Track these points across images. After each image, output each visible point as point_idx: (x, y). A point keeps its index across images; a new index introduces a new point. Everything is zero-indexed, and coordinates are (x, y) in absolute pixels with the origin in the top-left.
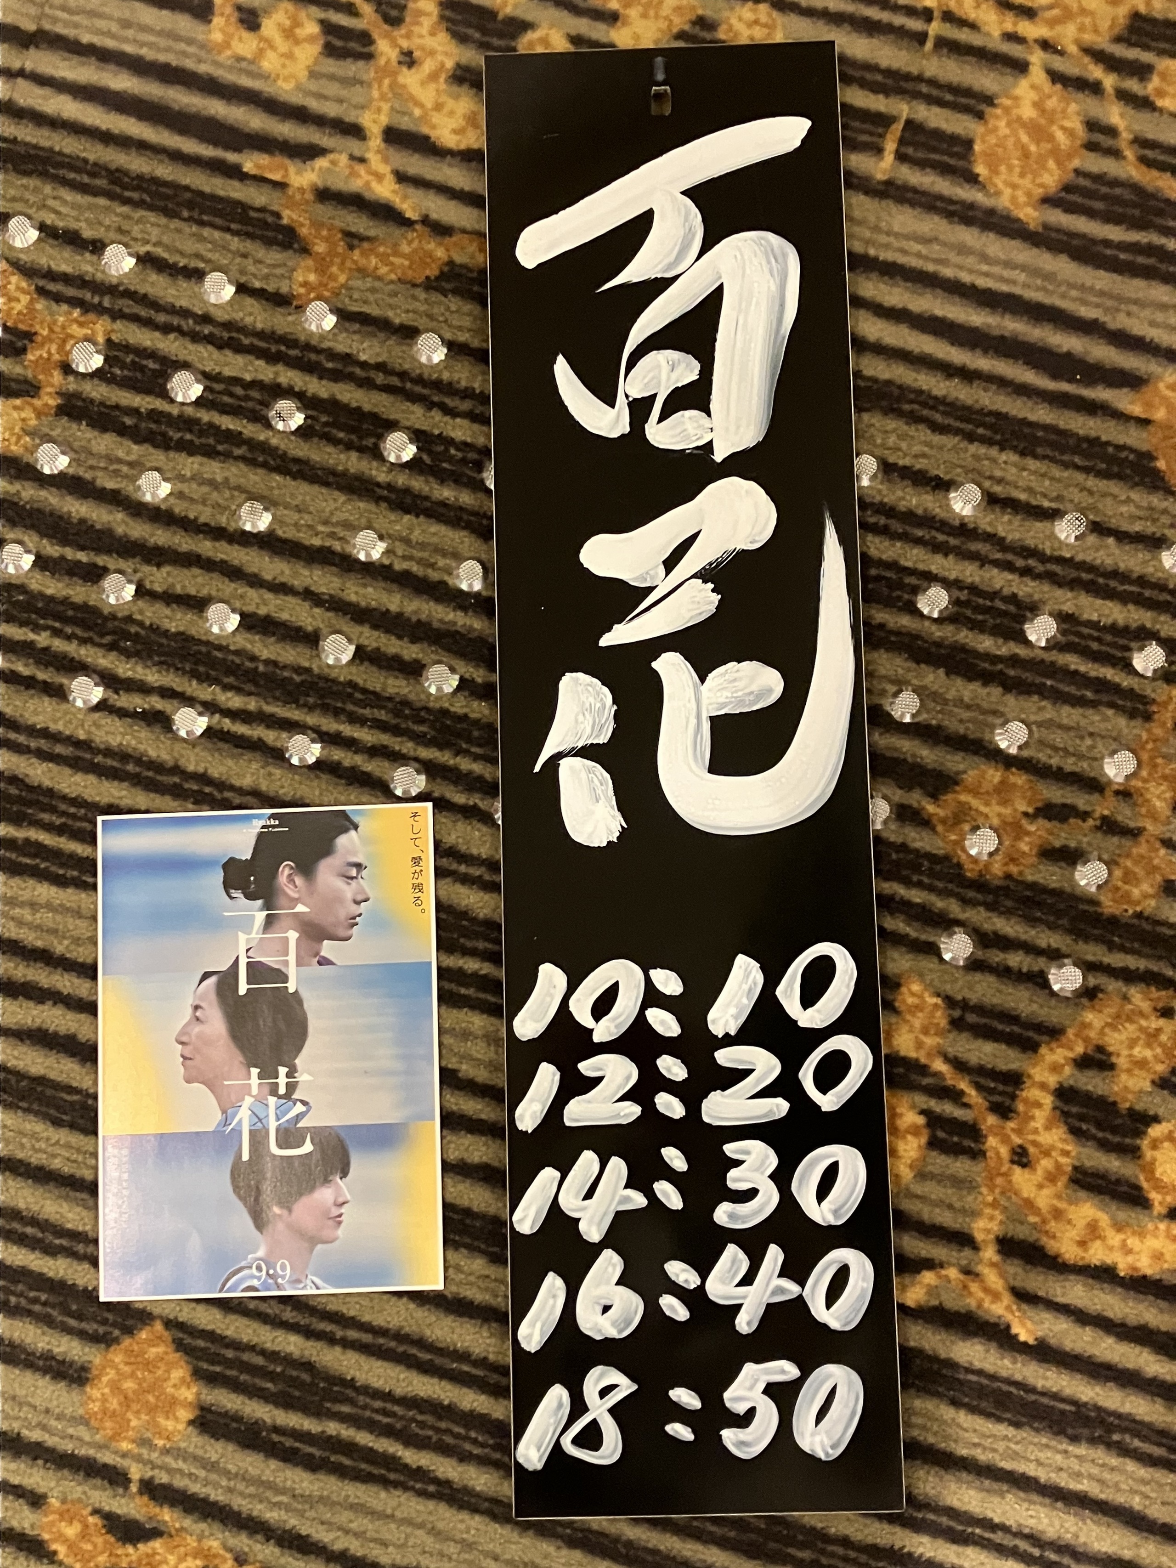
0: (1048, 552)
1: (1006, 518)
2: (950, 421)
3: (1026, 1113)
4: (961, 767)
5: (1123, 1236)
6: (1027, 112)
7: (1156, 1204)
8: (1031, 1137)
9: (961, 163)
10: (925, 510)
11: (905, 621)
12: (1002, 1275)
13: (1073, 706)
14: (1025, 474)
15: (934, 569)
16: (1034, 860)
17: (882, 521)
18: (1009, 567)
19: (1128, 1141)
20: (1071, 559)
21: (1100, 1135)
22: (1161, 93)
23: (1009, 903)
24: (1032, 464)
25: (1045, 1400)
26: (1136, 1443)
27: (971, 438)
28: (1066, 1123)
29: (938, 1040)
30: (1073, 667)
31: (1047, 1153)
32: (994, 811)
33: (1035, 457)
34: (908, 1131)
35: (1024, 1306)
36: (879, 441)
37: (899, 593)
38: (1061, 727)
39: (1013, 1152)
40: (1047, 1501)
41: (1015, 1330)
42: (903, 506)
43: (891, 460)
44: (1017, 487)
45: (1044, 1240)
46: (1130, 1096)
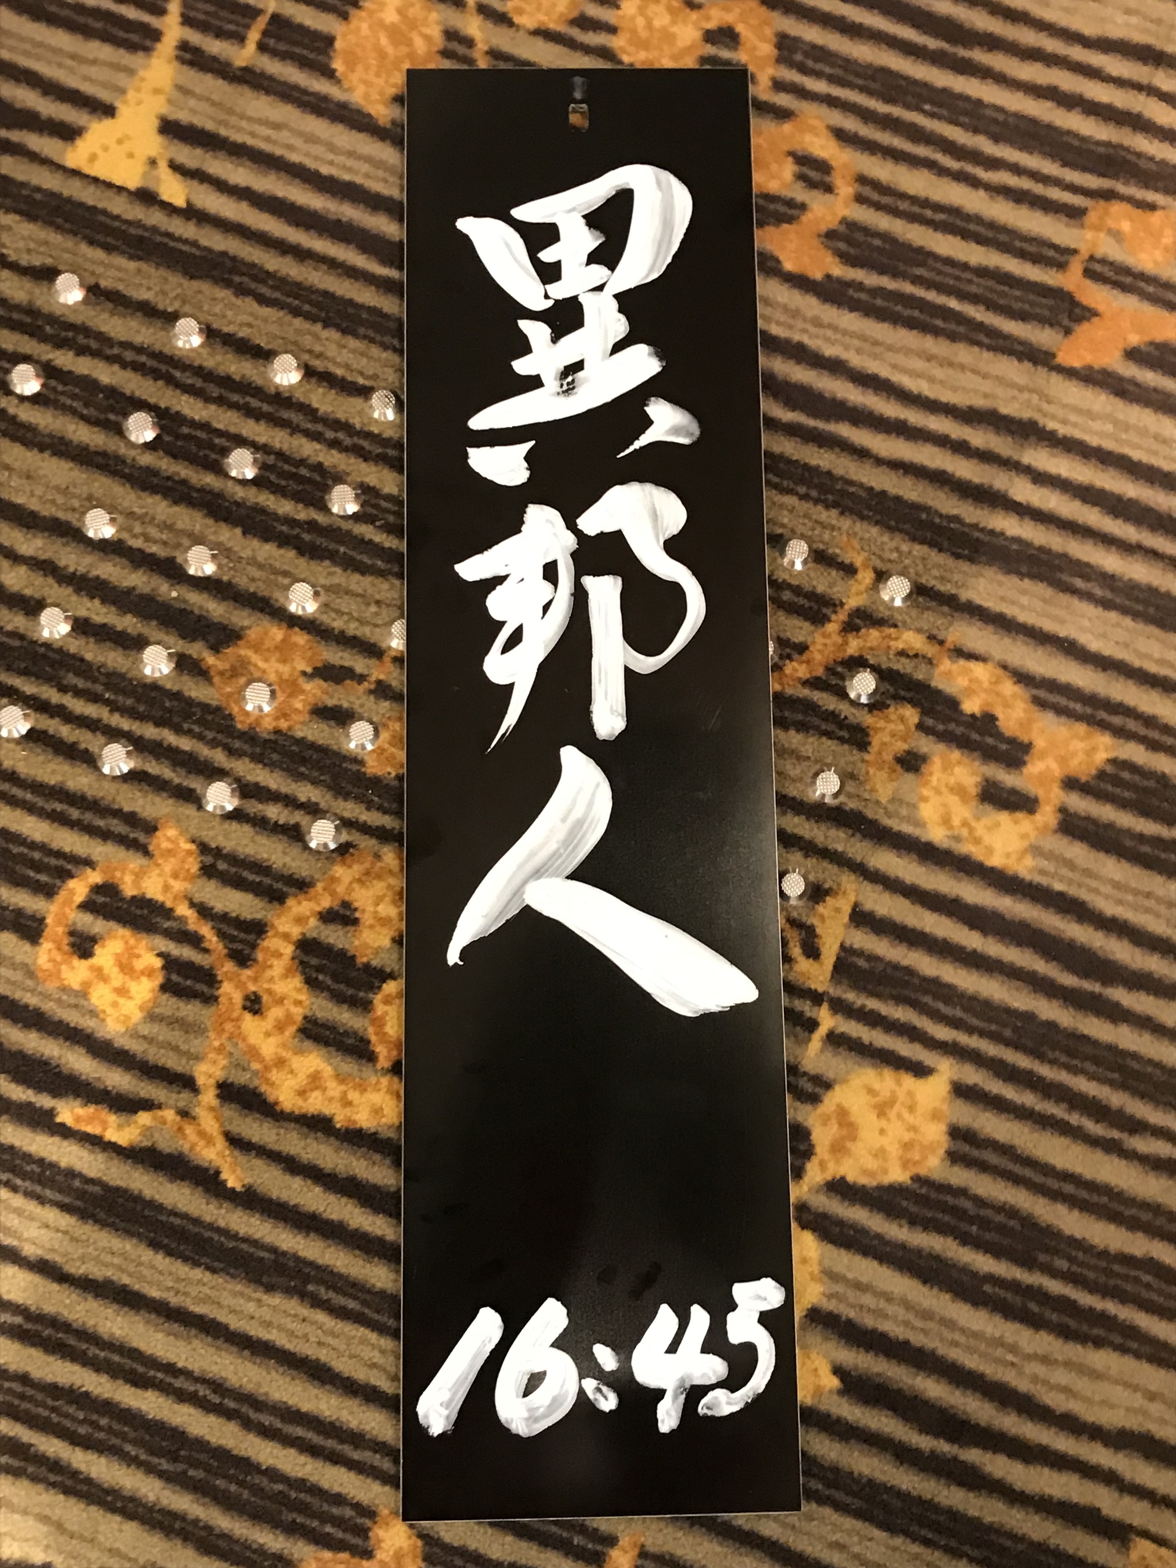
0: (358, 426)
1: (321, 390)
2: (277, 295)
3: (265, 961)
4: (246, 623)
5: (343, 1088)
6: (390, 16)
7: (381, 1058)
8: (266, 986)
9: (320, 58)
10: (244, 376)
11: (209, 480)
12: (217, 1119)
13: (363, 574)
14: (345, 351)
15: (245, 433)
16: (307, 717)
17: (199, 383)
18: (316, 437)
19: (361, 994)
20: (378, 436)
21: (335, 986)
22: (520, 11)
23: (275, 757)
24: (353, 343)
25: (244, 1246)
26: (331, 1294)
27: (296, 312)
28: (303, 973)
29: (187, 885)
30: (368, 537)
31: (280, 1001)
32: (273, 667)
33: (356, 335)
34: (142, 973)
35: (237, 1153)
36: (205, 308)
37: (207, 452)
38: (347, 592)
39: (247, 998)
40: (234, 1349)
41: (224, 1176)
42: (222, 370)
43: (215, 326)
44: (335, 363)
45: (263, 1088)
46: (369, 951)
